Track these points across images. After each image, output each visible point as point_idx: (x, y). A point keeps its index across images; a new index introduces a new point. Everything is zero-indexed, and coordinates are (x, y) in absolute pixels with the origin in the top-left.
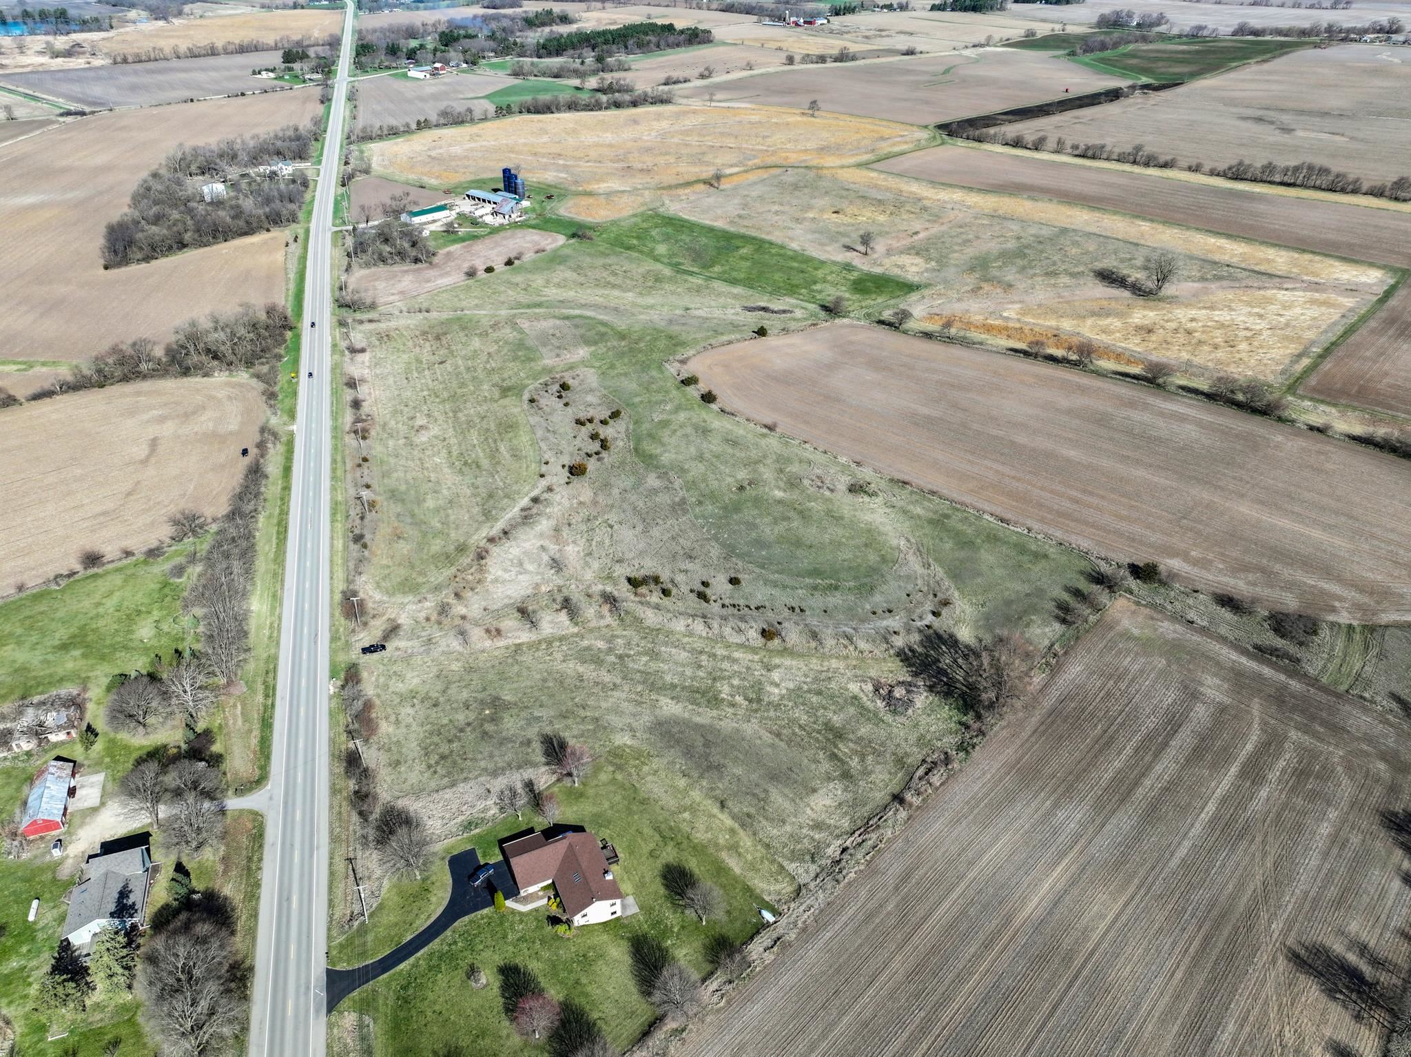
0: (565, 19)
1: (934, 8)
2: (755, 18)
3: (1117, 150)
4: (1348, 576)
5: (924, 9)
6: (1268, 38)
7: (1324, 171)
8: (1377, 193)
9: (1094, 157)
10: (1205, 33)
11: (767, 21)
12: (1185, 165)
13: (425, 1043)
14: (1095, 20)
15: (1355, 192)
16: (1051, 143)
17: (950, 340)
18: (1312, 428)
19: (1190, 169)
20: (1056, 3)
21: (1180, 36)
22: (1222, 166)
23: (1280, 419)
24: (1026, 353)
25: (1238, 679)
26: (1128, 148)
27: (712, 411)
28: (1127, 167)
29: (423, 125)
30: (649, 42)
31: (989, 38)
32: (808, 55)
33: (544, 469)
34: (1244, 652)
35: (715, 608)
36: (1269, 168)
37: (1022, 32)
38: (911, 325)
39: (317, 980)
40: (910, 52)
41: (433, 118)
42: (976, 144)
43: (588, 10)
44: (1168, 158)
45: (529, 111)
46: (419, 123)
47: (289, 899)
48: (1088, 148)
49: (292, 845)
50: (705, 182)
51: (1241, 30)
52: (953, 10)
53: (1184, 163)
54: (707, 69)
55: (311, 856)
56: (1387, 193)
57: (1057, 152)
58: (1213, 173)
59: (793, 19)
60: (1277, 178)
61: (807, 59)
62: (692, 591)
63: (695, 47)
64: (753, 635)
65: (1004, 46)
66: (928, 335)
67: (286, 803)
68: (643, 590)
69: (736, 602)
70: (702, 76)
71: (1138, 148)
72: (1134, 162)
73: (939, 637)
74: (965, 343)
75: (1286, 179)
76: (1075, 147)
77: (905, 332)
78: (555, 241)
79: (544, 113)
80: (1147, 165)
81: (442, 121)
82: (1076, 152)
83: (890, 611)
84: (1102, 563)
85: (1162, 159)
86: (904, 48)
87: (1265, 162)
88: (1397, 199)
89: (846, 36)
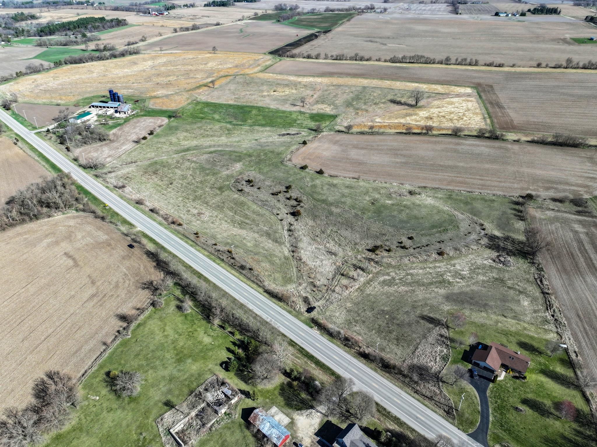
0: (33, 17)
1: (205, 5)
2: (135, 13)
3: (349, 56)
4: (573, 183)
5: (201, 6)
6: (337, 12)
7: (422, 57)
8: (441, 63)
9: (340, 59)
10: (316, 11)
11: (141, 14)
12: (375, 59)
13: (533, 440)
14: (273, 7)
15: (434, 63)
16: (323, 56)
17: (372, 134)
18: (514, 141)
19: (377, 60)
20: (251, 2)
21: (308, 13)
22: (388, 58)
23: (503, 140)
24: (406, 134)
25: (580, 222)
26: (353, 55)
27: (326, 177)
28: (355, 62)
29: (19, 75)
30: (99, 26)
31: (243, 17)
32: (182, 28)
33: (279, 217)
34: (574, 214)
35: (412, 250)
36: (404, 57)
37: (253, 14)
38: (355, 130)
39: (469, 440)
40: (218, 24)
41: (24, 71)
42: (292, 59)
43: (41, 12)
44: (369, 57)
45: (71, 63)
46: (17, 74)
47: (417, 417)
48: (337, 56)
49: (389, 397)
50: (205, 85)
51: (327, 10)
52: (214, 6)
53: (374, 58)
54: (143, 37)
55: (402, 398)
56: (444, 62)
57: (325, 59)
58: (386, 61)
59: (153, 13)
60: (408, 61)
61: (182, 29)
62: (397, 247)
63: (121, 27)
64: (434, 256)
65: (249, 19)
66: (362, 133)
67: (363, 383)
68: (378, 252)
69: (418, 246)
70: (142, 40)
71: (356, 55)
72: (356, 60)
73: (491, 237)
74: (378, 133)
75: (411, 61)
76: (332, 56)
77: (352, 133)
78: (163, 121)
79: (79, 63)
80: (361, 60)
81: (28, 72)
82: (333, 58)
83: (470, 233)
84: (512, 198)
85: (366, 58)
86: (215, 22)
87: (403, 56)
88: (447, 64)
89: (183, 19)
